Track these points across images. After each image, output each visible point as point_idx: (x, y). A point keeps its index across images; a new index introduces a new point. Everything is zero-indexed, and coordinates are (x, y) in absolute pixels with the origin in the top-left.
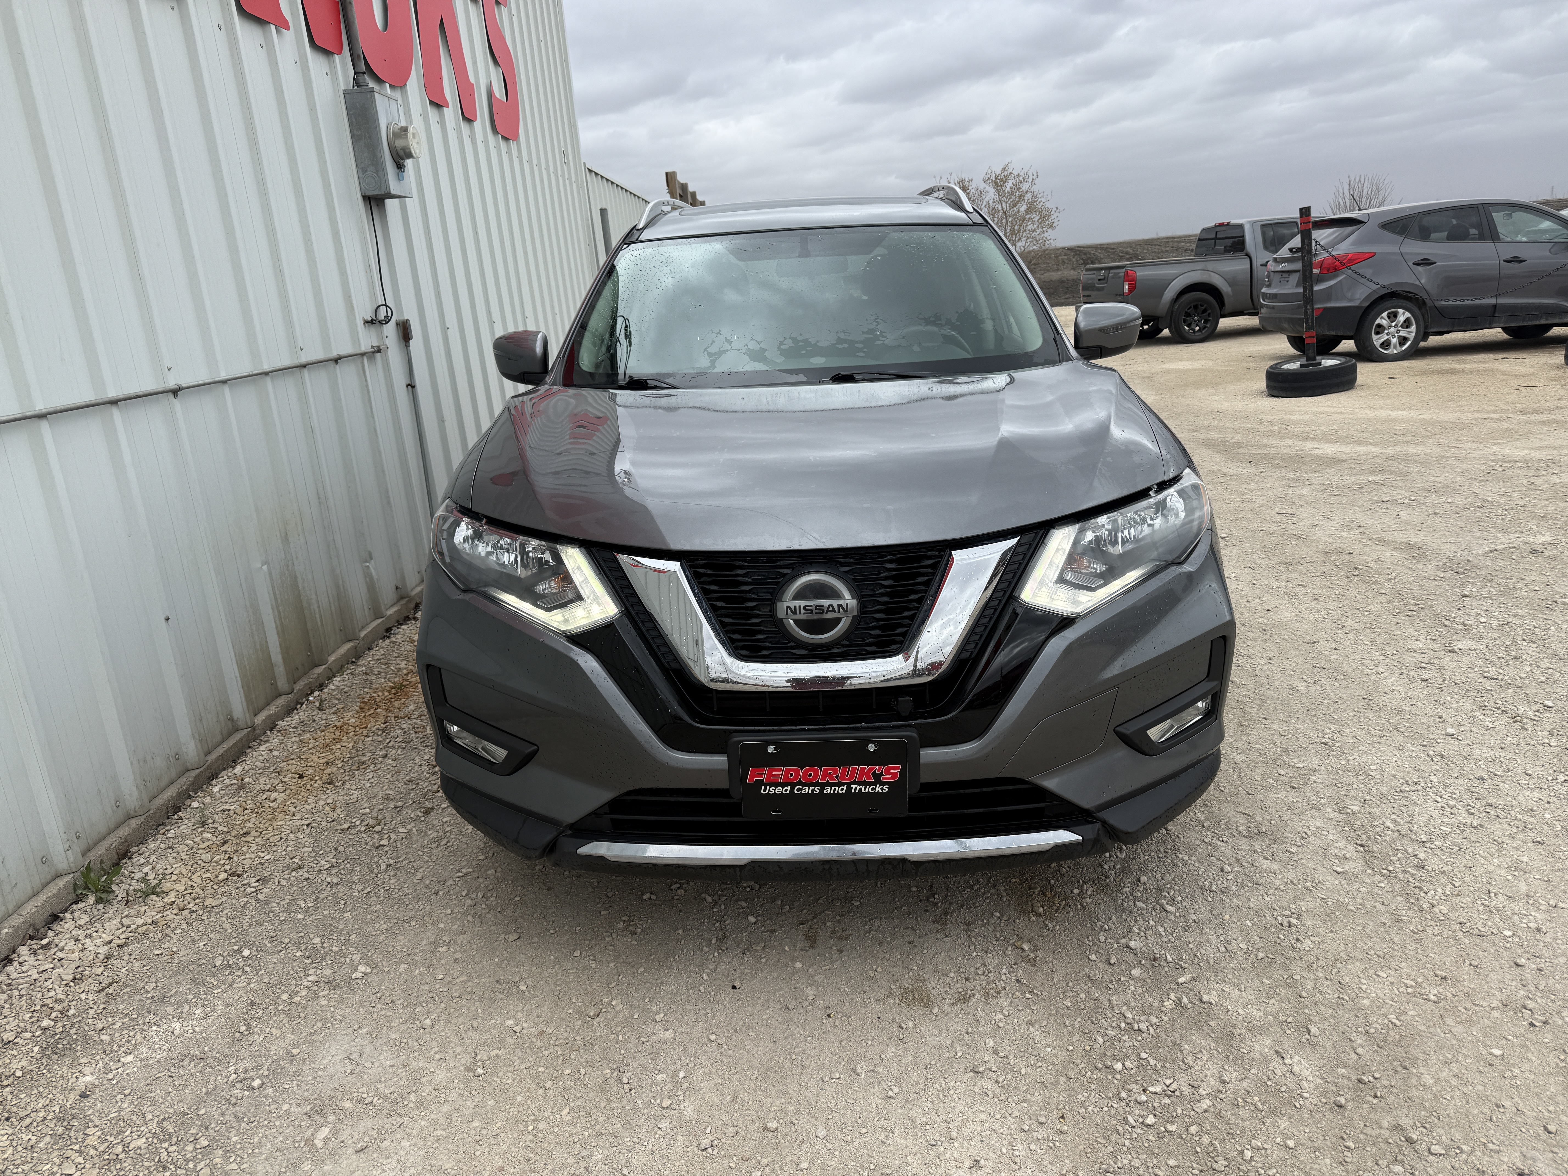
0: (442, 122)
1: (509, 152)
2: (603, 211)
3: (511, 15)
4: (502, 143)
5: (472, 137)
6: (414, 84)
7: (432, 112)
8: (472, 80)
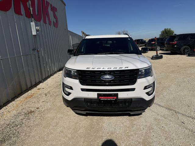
0: (46, 26)
1: (56, 29)
3: (57, 13)
4: (55, 28)
5: (51, 27)
6: (42, 21)
7: (44, 25)
8: (51, 20)
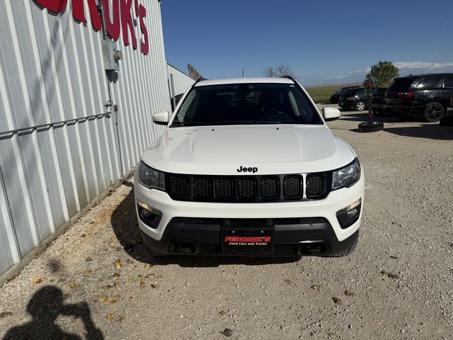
0: (127, 50)
1: (146, 58)
2: (171, 75)
4: (143, 55)
5: (134, 53)
6: (120, 39)
7: (125, 47)
8: (136, 37)
